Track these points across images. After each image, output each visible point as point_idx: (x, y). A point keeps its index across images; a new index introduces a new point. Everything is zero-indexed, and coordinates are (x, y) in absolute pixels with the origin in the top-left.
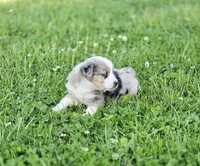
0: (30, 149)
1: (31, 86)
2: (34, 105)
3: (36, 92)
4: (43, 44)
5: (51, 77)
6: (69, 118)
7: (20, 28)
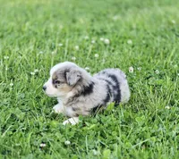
1: (8, 90)
2: (11, 111)
3: (13, 97)
4: (20, 46)
5: (29, 81)
6: (48, 127)
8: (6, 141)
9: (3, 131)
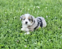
0: (6, 46)
1: (6, 23)
3: (8, 26)
5: (13, 20)
6: (19, 35)
7: (2, 3)
8: (5, 40)
9: (5, 37)
